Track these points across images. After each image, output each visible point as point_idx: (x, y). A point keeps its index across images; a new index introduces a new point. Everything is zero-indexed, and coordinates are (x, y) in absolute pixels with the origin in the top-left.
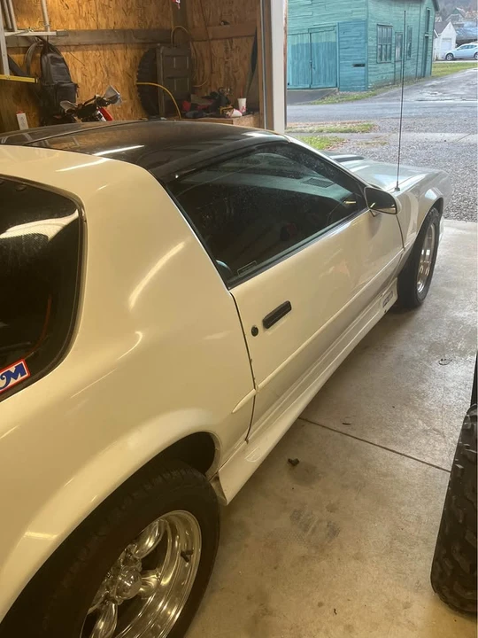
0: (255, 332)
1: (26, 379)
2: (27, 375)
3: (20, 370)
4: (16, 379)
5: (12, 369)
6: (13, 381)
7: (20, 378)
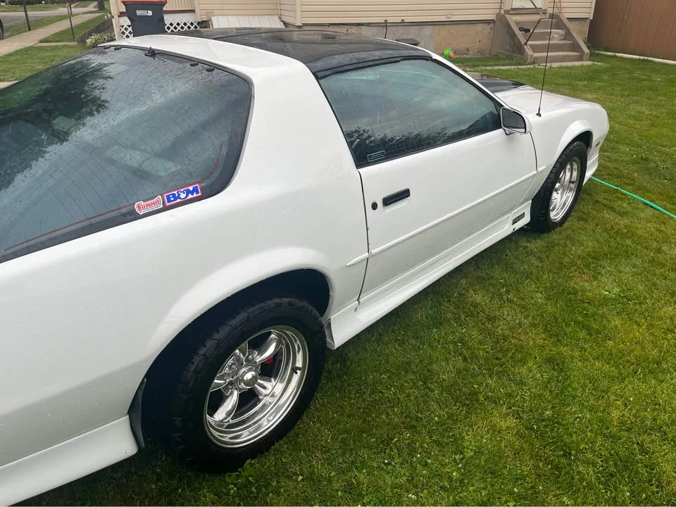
0: (374, 206)
1: (199, 196)
2: (200, 194)
3: (195, 190)
4: (192, 195)
5: (191, 188)
6: (190, 196)
7: (195, 195)
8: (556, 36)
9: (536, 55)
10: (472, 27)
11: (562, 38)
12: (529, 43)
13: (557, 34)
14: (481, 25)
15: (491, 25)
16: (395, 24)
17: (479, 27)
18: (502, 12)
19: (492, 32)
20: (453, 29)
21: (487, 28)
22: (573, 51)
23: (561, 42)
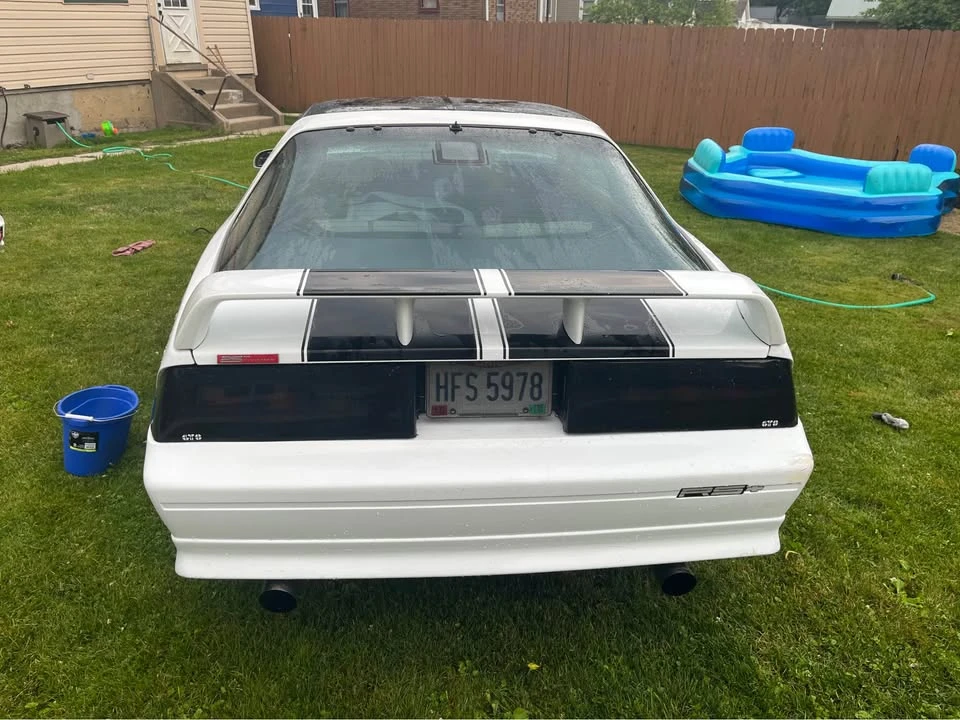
8: (234, 97)
9: (232, 121)
10: (123, 90)
11: (242, 99)
12: (217, 107)
13: (234, 94)
14: (135, 87)
15: (147, 86)
16: (16, 92)
17: (133, 90)
18: (157, 69)
19: (150, 95)
20: (100, 93)
21: (143, 91)
22: (262, 114)
23: (242, 105)
